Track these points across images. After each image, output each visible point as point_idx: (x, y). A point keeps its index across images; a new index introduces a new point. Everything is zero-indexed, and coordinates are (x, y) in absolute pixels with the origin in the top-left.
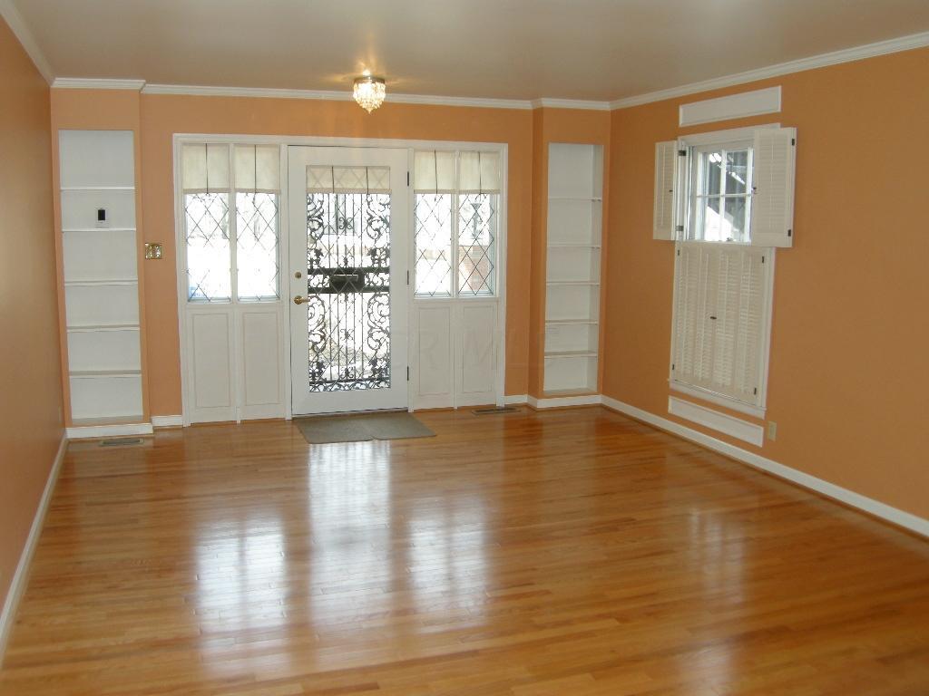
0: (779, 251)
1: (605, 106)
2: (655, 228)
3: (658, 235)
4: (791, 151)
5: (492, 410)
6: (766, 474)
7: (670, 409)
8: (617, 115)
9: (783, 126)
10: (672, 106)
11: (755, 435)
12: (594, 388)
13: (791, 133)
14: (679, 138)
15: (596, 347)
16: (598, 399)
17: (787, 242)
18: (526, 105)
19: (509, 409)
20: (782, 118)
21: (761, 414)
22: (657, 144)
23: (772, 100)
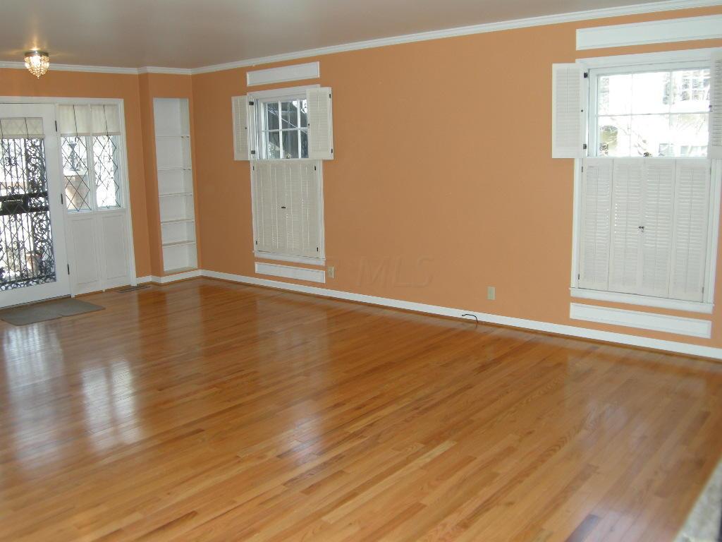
0: (325, 162)
1: (189, 72)
2: (235, 152)
3: (238, 157)
4: (329, 101)
5: (129, 289)
6: (331, 299)
7: (256, 271)
8: (196, 78)
9: (322, 86)
10: (242, 72)
11: (320, 277)
12: (196, 266)
13: (328, 90)
14: (248, 94)
15: (193, 237)
16: (200, 273)
17: (330, 156)
18: (134, 71)
19: (140, 286)
20: (321, 81)
21: (322, 263)
22: (233, 99)
23: (313, 70)
